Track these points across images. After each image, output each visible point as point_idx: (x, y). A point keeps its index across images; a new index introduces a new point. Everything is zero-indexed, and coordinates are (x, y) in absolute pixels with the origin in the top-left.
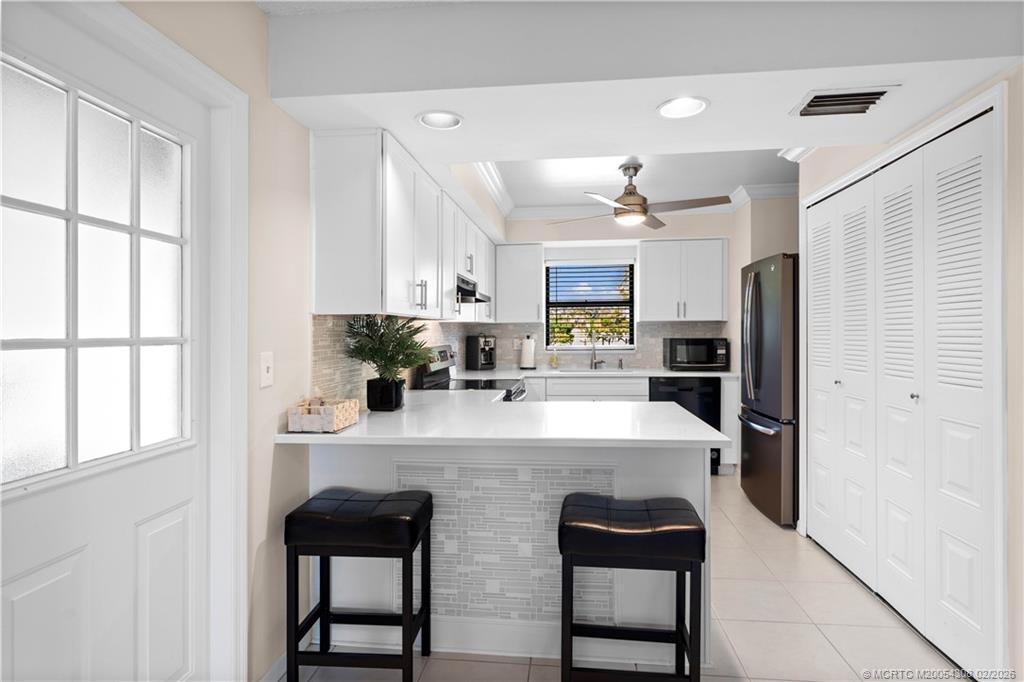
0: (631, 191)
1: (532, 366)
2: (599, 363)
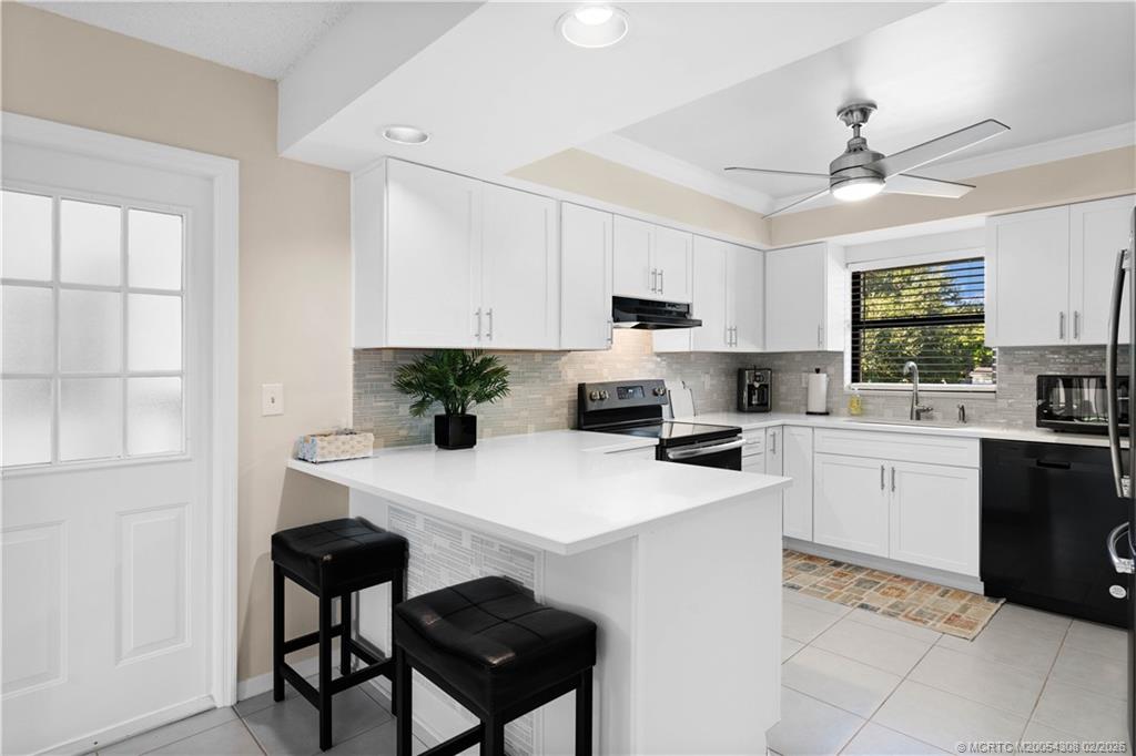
0: (857, 147)
1: (823, 410)
2: (924, 411)
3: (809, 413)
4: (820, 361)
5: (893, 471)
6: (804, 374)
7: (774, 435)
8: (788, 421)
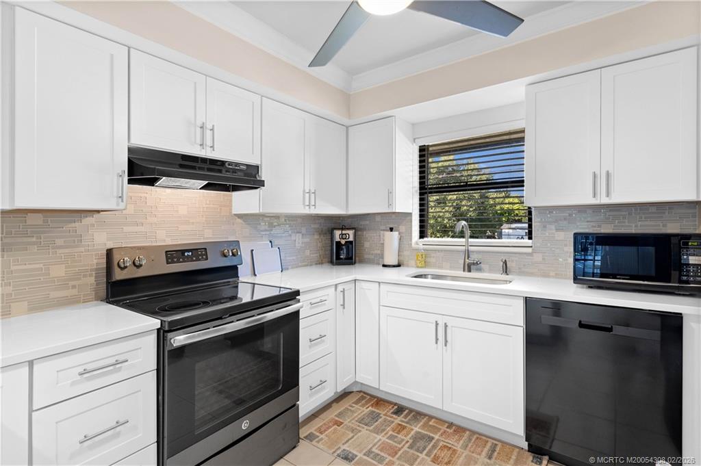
1: (396, 261)
2: (474, 264)
3: (384, 266)
4: (393, 221)
5: (446, 326)
6: (382, 232)
7: (343, 291)
8: (358, 277)
